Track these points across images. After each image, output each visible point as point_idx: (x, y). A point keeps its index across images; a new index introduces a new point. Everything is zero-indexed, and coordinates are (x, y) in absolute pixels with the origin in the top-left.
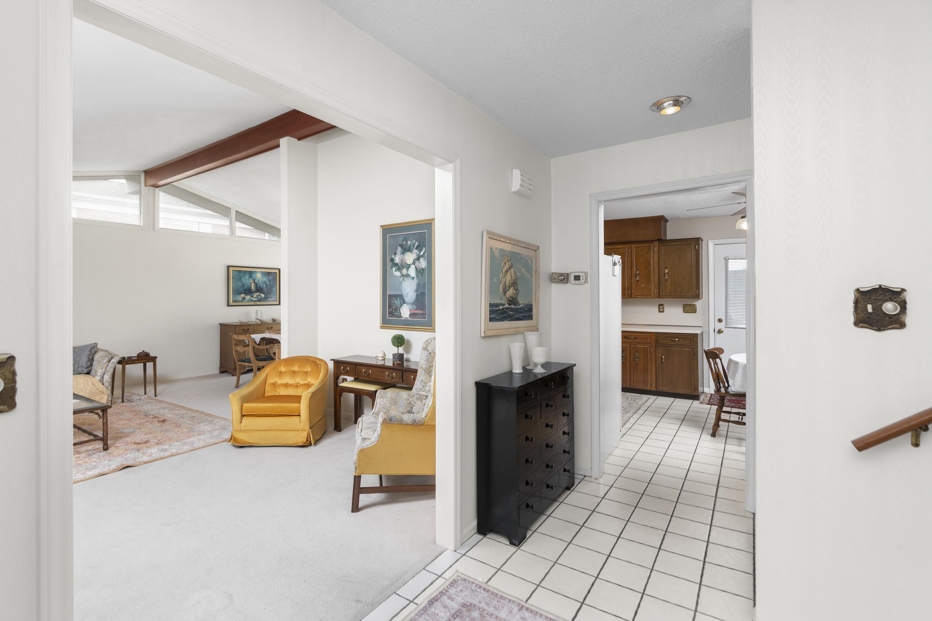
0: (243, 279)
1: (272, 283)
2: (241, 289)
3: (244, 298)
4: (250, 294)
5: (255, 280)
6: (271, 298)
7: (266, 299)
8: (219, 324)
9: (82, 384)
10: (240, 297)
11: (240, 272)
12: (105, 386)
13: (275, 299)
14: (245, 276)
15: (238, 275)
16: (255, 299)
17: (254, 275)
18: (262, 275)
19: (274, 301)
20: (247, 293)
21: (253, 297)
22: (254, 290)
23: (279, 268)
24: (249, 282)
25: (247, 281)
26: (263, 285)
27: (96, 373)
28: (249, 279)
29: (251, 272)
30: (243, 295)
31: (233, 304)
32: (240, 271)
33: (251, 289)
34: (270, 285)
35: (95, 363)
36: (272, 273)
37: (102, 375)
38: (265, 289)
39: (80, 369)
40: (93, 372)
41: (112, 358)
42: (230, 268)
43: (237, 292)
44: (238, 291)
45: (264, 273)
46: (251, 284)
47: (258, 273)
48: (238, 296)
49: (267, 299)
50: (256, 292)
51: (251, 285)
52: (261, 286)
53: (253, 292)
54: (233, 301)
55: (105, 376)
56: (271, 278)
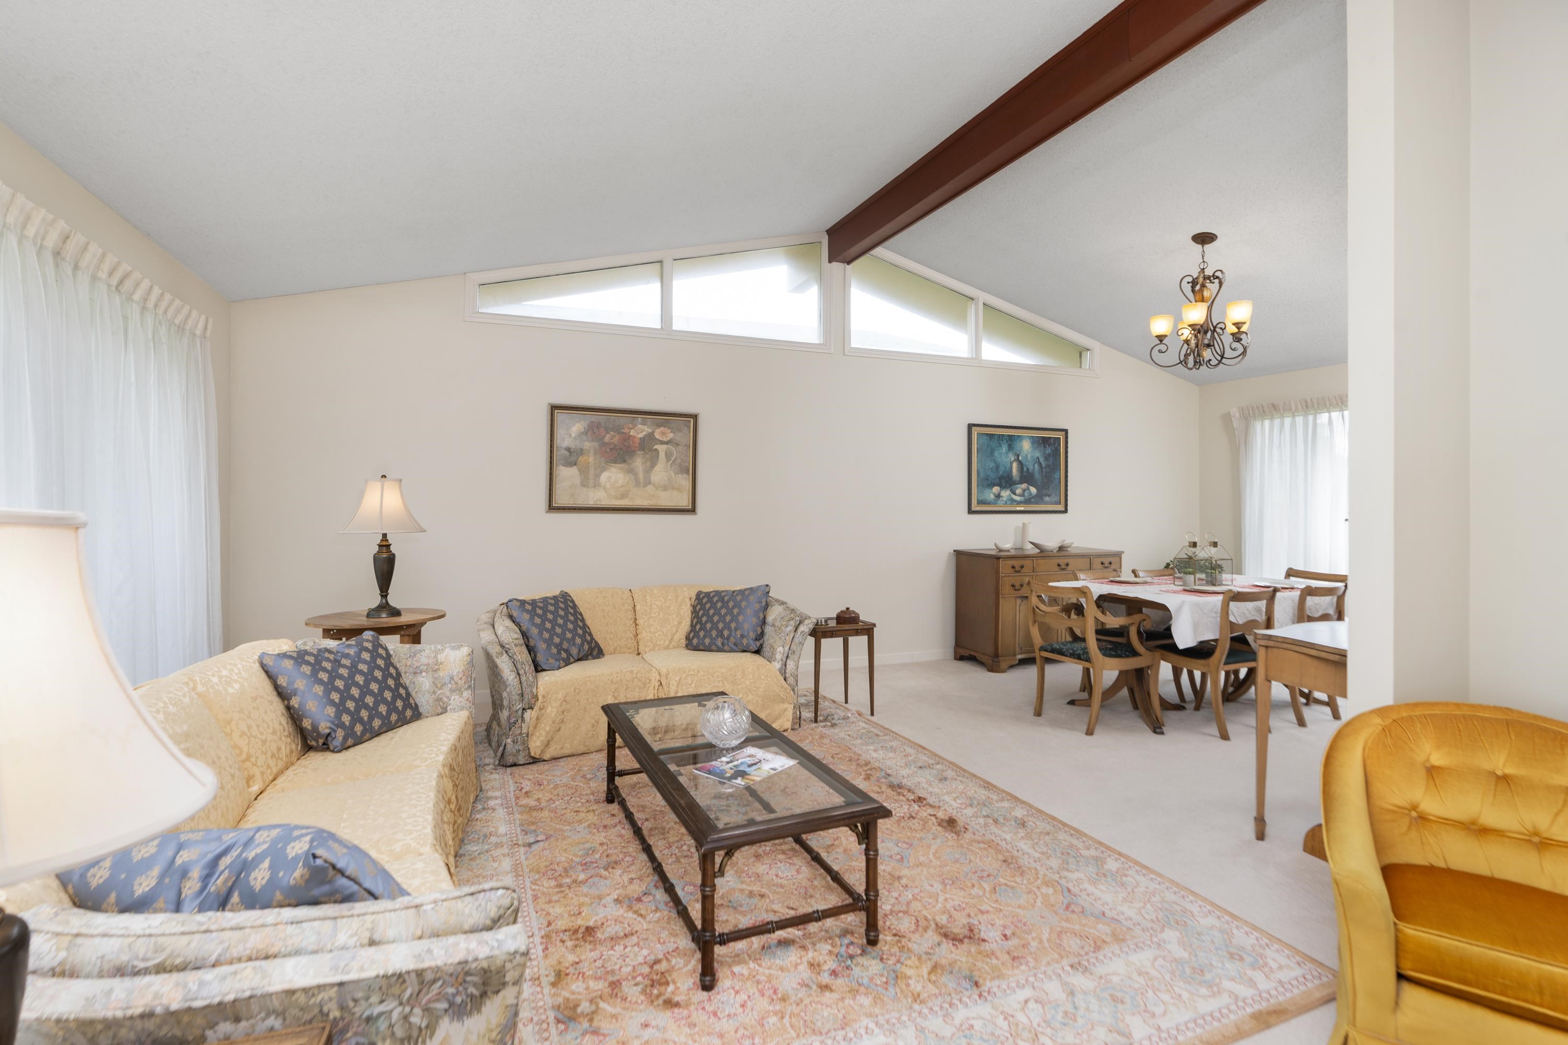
0: (996, 454)
1: (1051, 464)
2: (992, 475)
3: (998, 496)
4: (1011, 485)
5: (1018, 456)
6: (1049, 496)
7: (1039, 498)
8: (954, 551)
9: (751, 677)
10: (990, 494)
11: (991, 438)
12: (790, 685)
13: (1056, 499)
14: (1001, 446)
15: (988, 445)
16: (1017, 498)
17: (1017, 445)
18: (1033, 443)
19: (1056, 503)
20: (1004, 484)
21: (1015, 494)
22: (1018, 479)
23: (1065, 428)
24: (1008, 460)
25: (1005, 457)
26: (1034, 466)
27: (772, 654)
28: (1007, 453)
29: (1011, 438)
30: (996, 489)
31: (978, 509)
32: (991, 436)
33: (1012, 476)
34: (1048, 466)
35: (768, 630)
36: (1052, 440)
37: (784, 660)
38: (1037, 475)
39: (745, 641)
40: (766, 649)
41: (801, 623)
42: (974, 428)
43: (987, 483)
44: (988, 480)
45: (1036, 439)
46: (1011, 463)
47: (1024, 441)
48: (987, 491)
49: (1043, 500)
50: (1021, 483)
51: (1011, 468)
52: (1031, 468)
53: (1015, 483)
54: (980, 502)
55: (788, 661)
56: (1048, 450)
